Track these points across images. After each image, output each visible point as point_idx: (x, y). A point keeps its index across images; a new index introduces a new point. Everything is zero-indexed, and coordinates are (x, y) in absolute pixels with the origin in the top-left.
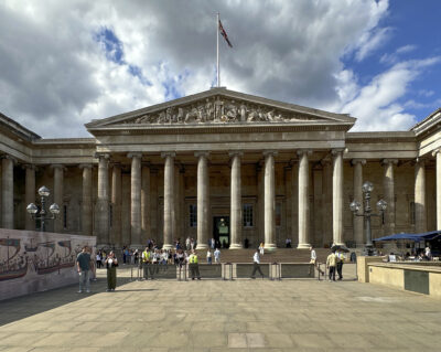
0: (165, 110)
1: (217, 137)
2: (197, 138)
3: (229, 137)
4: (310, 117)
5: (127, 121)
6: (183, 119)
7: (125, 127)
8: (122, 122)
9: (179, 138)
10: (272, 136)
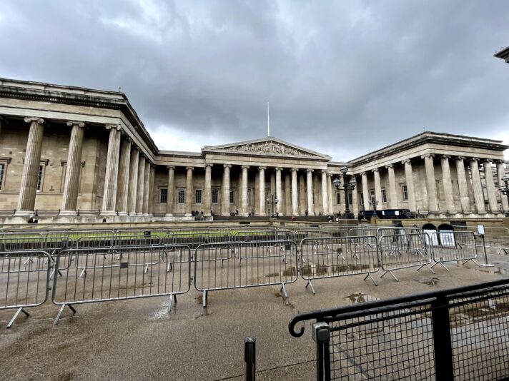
0: (245, 145)
1: (270, 160)
2: (261, 159)
3: (276, 160)
4: (313, 155)
5: (225, 148)
6: (254, 150)
7: (224, 151)
8: (222, 149)
9: (251, 159)
10: (296, 162)
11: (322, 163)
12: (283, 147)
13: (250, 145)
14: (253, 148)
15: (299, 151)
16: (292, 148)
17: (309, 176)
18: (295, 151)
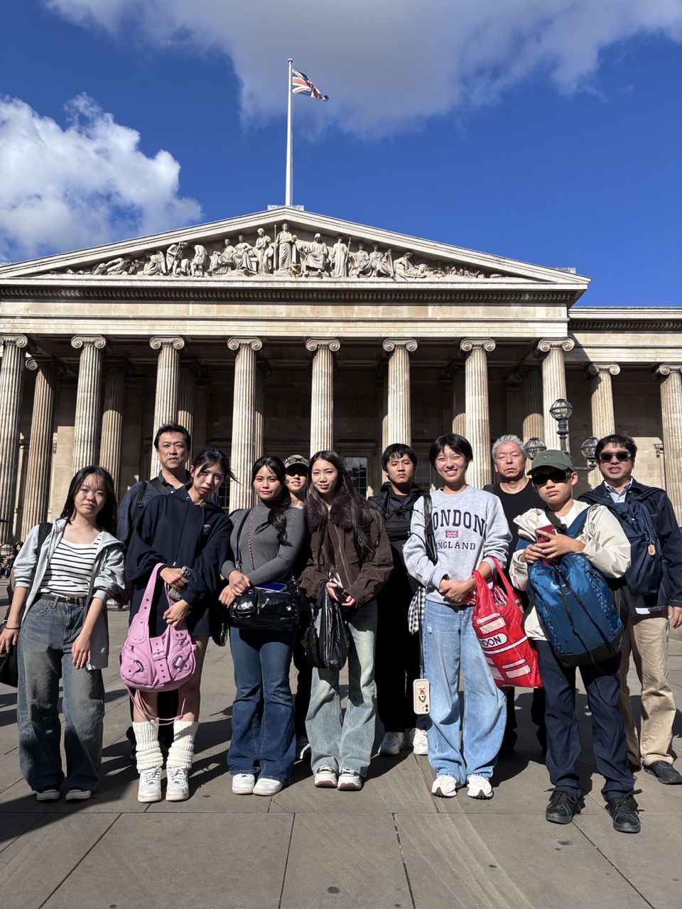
0: (164, 249)
1: (282, 310)
2: (234, 310)
3: (307, 310)
4: (487, 272)
5: (76, 268)
6: (205, 267)
7: (70, 279)
9: (193, 308)
10: (404, 311)
11: (540, 312)
12: (339, 246)
13: (187, 250)
14: (198, 260)
15: (416, 258)
16: (382, 248)
17: (475, 372)
18: (400, 265)
